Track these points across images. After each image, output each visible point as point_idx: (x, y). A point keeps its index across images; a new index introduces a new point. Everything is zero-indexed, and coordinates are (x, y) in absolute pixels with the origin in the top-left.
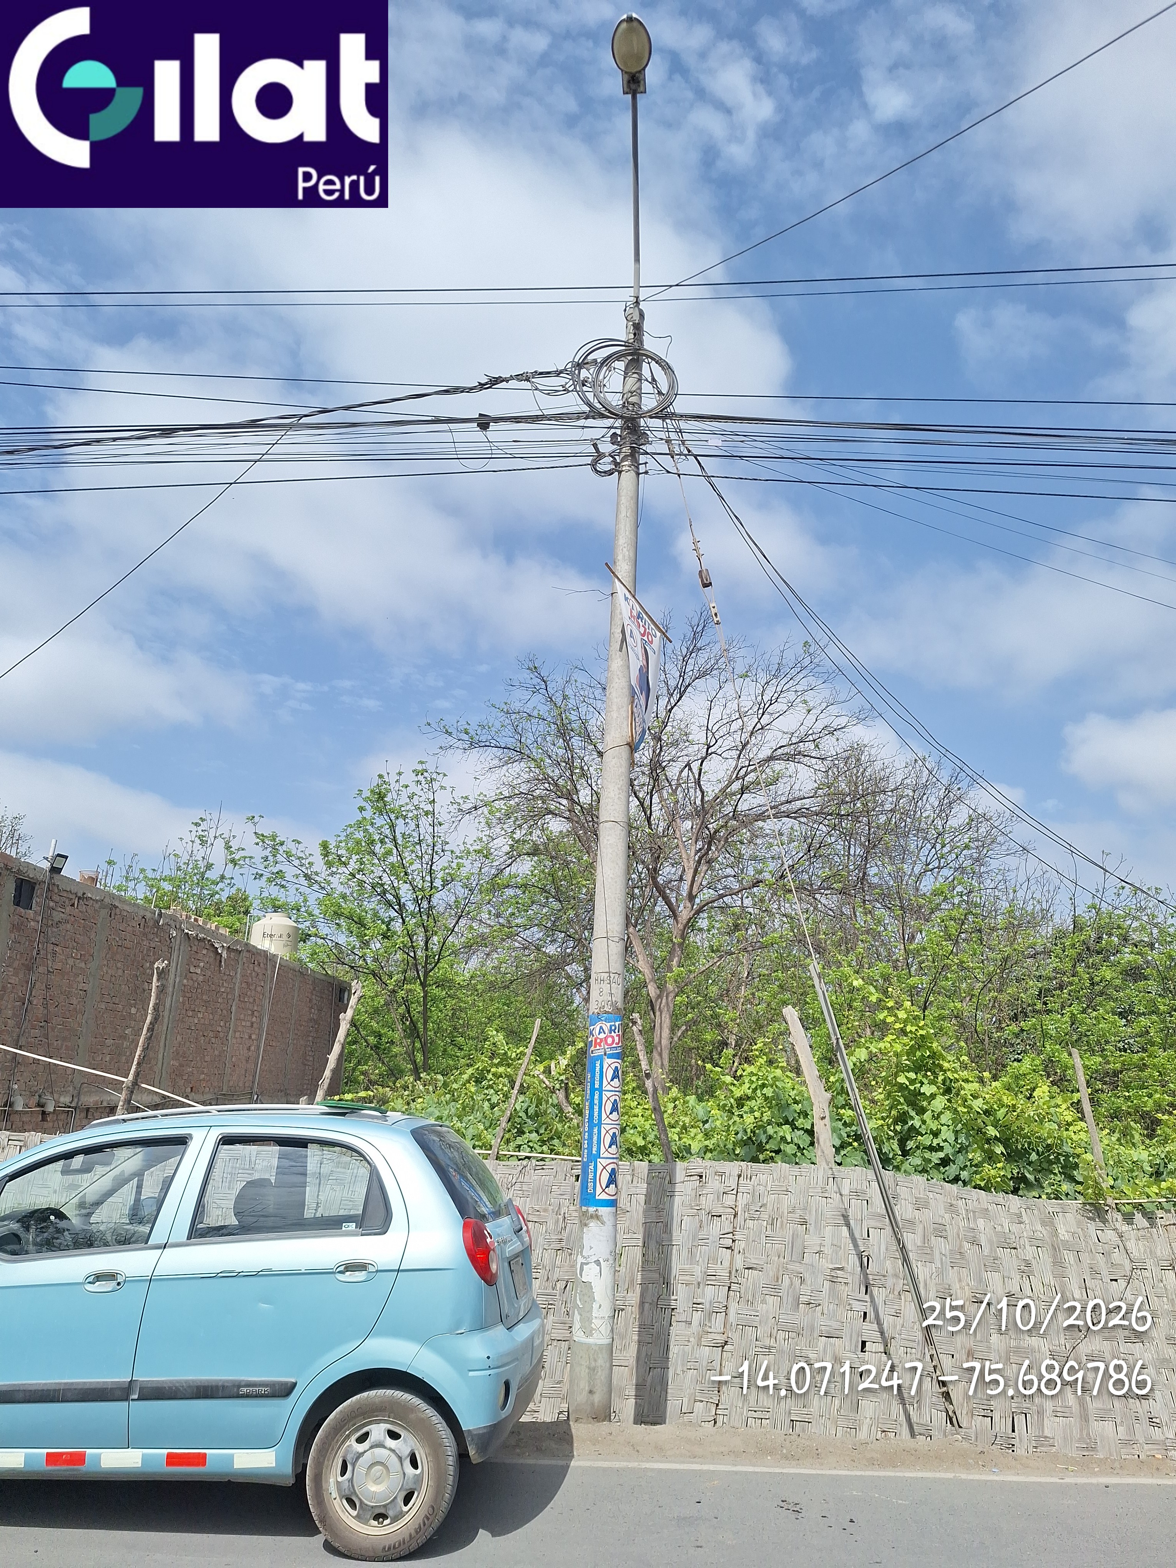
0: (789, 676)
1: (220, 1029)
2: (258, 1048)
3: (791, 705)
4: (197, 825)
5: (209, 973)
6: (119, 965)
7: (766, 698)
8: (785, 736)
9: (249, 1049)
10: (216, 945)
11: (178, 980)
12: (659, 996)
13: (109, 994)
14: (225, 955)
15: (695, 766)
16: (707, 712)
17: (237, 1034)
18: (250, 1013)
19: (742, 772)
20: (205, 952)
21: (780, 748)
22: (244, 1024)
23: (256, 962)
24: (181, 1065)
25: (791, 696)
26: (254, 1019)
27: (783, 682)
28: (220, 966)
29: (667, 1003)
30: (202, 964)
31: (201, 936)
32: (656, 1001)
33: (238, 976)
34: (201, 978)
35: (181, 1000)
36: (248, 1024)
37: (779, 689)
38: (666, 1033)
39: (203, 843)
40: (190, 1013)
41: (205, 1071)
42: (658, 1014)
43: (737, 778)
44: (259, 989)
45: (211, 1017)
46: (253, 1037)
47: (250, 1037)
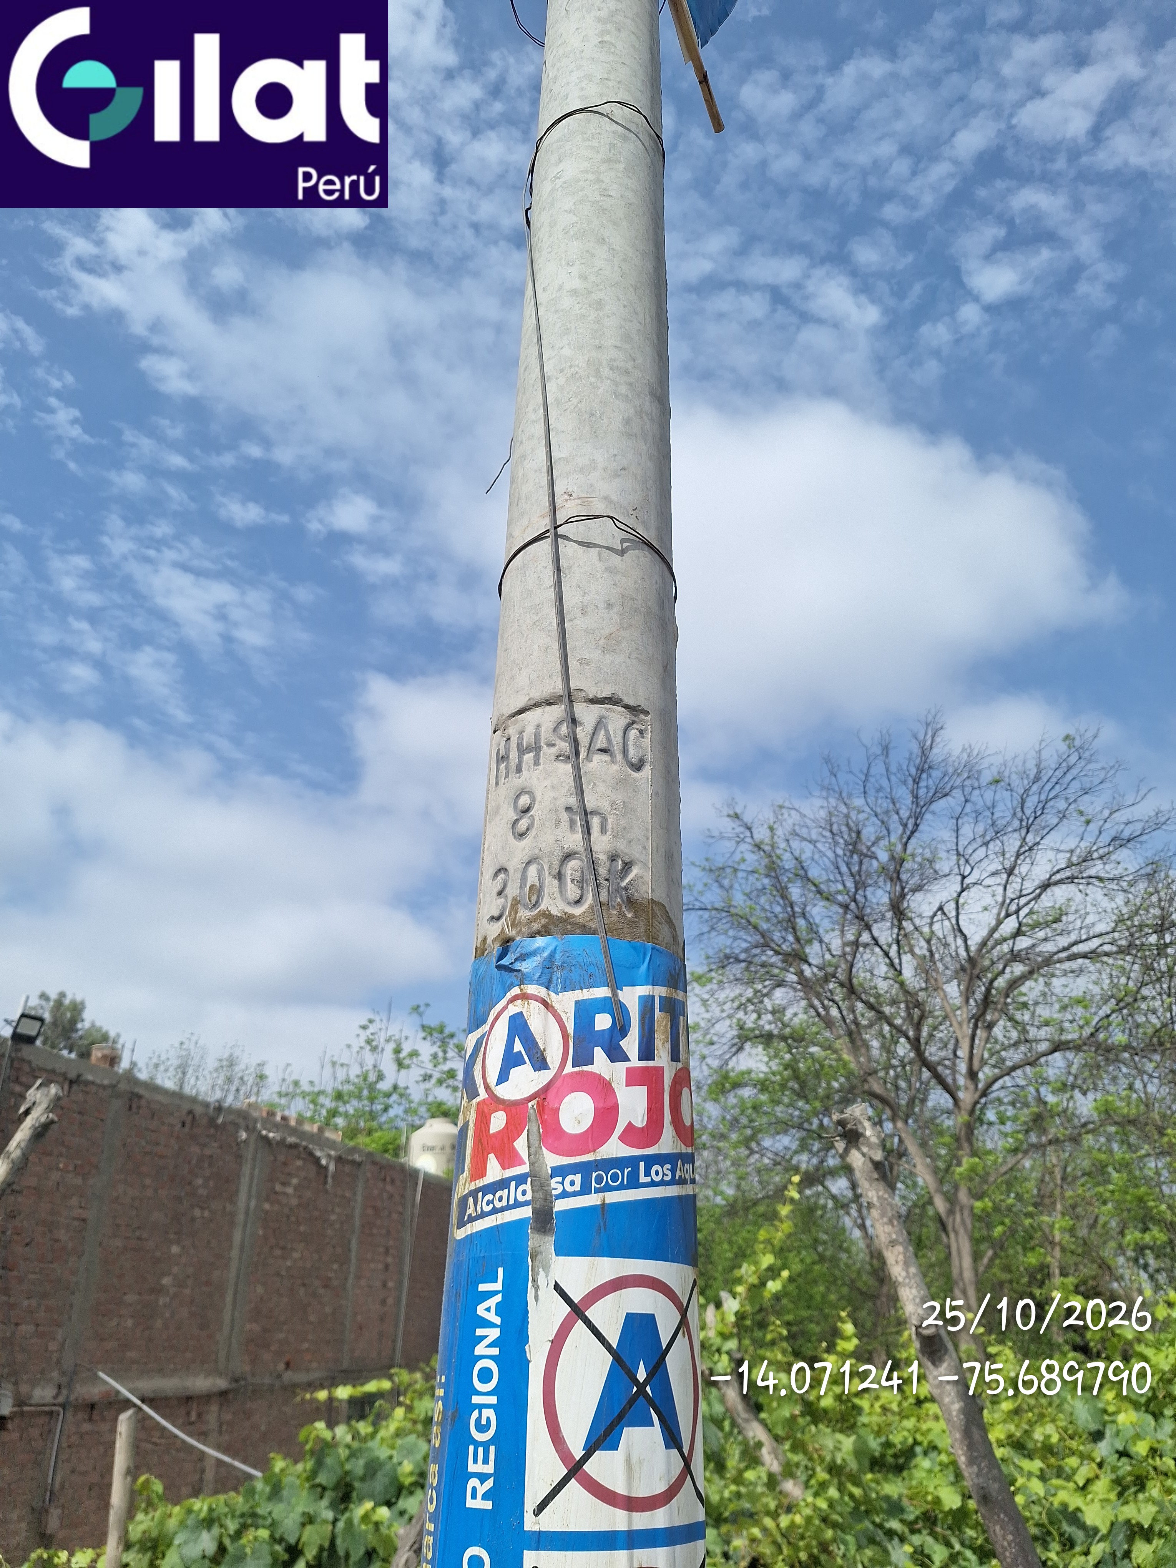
0: (1054, 780)
1: (331, 1274)
2: (399, 1299)
3: (1063, 816)
4: (364, 1028)
5: (308, 1194)
6: (148, 1181)
7: (1028, 812)
8: (1061, 856)
9: (383, 1302)
10: (318, 1153)
11: (253, 1203)
12: (951, 1212)
13: (128, 1225)
14: (332, 1167)
15: (950, 909)
16: (955, 835)
17: (363, 1282)
18: (381, 1249)
19: (1013, 908)
20: (299, 1163)
21: (1058, 872)
22: (373, 1266)
23: (388, 1179)
24: (265, 1330)
25: (1061, 805)
26: (389, 1260)
27: (1047, 788)
28: (325, 1183)
29: (963, 1221)
30: (295, 1181)
31: (291, 1140)
32: (948, 1216)
33: (359, 1198)
34: (294, 1202)
35: (261, 1232)
36: (380, 1266)
37: (1043, 797)
38: (967, 1262)
39: (374, 1049)
40: (278, 1252)
41: (310, 1337)
42: (952, 1235)
43: (1008, 915)
44: (395, 1216)
45: (316, 1257)
46: (391, 1284)
47: (384, 1285)
